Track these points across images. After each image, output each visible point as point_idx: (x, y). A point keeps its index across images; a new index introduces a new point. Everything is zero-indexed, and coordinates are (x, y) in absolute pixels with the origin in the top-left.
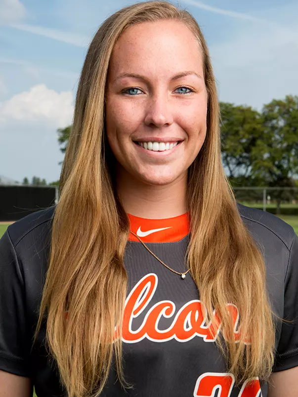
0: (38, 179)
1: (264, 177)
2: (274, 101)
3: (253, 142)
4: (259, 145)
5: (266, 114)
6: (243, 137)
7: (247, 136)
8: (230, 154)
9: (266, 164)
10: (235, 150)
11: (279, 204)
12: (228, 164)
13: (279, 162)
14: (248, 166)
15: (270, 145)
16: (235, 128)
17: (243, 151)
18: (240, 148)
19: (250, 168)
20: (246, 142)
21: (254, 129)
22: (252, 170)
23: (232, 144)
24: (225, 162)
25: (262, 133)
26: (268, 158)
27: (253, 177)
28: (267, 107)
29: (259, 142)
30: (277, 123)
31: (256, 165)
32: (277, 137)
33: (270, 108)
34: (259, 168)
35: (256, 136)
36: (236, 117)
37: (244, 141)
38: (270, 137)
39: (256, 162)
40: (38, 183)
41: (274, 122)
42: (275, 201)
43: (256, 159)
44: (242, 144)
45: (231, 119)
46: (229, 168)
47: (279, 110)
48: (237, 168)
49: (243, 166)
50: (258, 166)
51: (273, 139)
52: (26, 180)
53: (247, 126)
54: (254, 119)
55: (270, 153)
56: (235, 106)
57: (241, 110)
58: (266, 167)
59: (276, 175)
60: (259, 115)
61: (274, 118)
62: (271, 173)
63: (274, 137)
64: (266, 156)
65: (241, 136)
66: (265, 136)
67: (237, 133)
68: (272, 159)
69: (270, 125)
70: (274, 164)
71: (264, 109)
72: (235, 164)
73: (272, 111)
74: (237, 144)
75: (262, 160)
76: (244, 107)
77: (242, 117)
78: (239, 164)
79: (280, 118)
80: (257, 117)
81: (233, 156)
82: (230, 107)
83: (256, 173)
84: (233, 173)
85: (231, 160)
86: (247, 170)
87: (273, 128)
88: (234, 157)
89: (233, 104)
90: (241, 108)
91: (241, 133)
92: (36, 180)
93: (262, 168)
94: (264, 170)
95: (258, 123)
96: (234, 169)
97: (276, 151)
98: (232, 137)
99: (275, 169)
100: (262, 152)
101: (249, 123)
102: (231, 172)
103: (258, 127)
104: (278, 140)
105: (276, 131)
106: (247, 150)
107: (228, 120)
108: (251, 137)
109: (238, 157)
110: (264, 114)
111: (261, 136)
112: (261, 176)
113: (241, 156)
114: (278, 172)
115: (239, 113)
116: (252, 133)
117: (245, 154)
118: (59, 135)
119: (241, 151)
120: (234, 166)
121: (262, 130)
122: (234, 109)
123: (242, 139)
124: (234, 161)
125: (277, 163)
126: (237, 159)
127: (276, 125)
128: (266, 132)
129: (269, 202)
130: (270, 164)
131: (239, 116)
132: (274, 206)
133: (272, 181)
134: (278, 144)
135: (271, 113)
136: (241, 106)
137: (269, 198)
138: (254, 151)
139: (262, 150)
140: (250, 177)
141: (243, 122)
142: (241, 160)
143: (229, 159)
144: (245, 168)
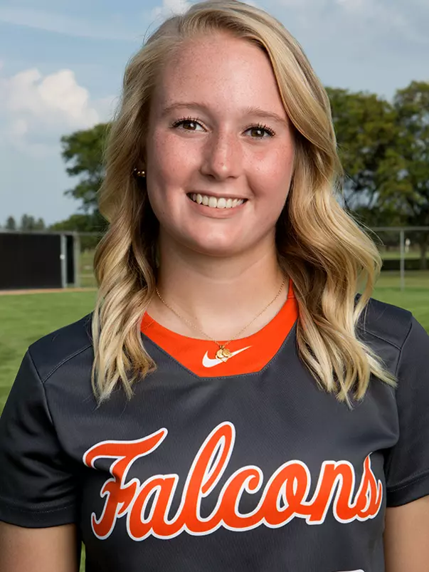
0: (32, 219)
1: (400, 208)
2: (414, 83)
3: (380, 152)
4: (390, 157)
5: (401, 105)
6: (364, 145)
7: (370, 142)
9: (402, 187)
10: (351, 166)
11: (423, 252)
13: (424, 183)
14: (374, 191)
15: (409, 157)
16: (351, 130)
17: (363, 167)
18: (360, 161)
19: (376, 195)
20: (369, 153)
21: (382, 130)
22: (379, 198)
23: (346, 156)
25: (396, 136)
26: (406, 177)
27: (382, 209)
28: (401, 93)
29: (390, 152)
30: (420, 119)
31: (385, 189)
32: (420, 143)
33: (406, 96)
34: (391, 195)
35: (385, 141)
36: (353, 111)
37: (365, 150)
38: (409, 143)
39: (386, 184)
40: (31, 227)
41: (415, 118)
42: (417, 247)
43: (386, 179)
44: (364, 156)
45: (345, 115)
46: (343, 195)
47: (422, 98)
48: (355, 196)
49: (366, 191)
50: (388, 191)
51: (413, 146)
52: (11, 221)
53: (369, 126)
54: (381, 114)
55: (409, 169)
56: (350, 93)
57: (360, 100)
58: (402, 192)
59: (419, 206)
60: (388, 106)
61: (413, 113)
62: (411, 202)
63: (415, 143)
64: (402, 174)
65: (361, 143)
66: (399, 142)
67: (353, 137)
68: (412, 179)
69: (407, 122)
70: (415, 187)
71: (396, 97)
72: (352, 188)
73: (411, 100)
74: (353, 157)
75: (396, 181)
76: (365, 95)
77: (361, 111)
78: (358, 188)
79: (424, 111)
80: (387, 111)
81: (349, 176)
82: (341, 95)
83: (387, 203)
84: (348, 203)
86: (371, 199)
87: (413, 129)
88: (351, 177)
89: (347, 90)
90: (360, 96)
91: (361, 137)
92: (27, 221)
93: (396, 194)
94: (399, 197)
95: (388, 121)
96: (351, 197)
97: (418, 165)
98: (346, 145)
99: (417, 196)
100: (396, 168)
101: (372, 121)
102: (346, 201)
103: (389, 126)
104: (420, 148)
105: (419, 133)
106: (371, 165)
108: (376, 144)
109: (356, 177)
110: (397, 105)
111: (392, 143)
112: (395, 208)
113: (361, 176)
114: (423, 201)
115: (356, 104)
116: (378, 137)
117: (367, 173)
118: (64, 147)
119: (360, 167)
120: (351, 192)
121: (394, 131)
122: (348, 98)
123: (361, 147)
125: (420, 185)
126: (354, 181)
127: (418, 124)
128: (401, 134)
129: (407, 249)
130: (409, 188)
131: (356, 110)
132: (416, 255)
133: (412, 214)
134: (421, 155)
135: (409, 104)
136: (361, 92)
137: (408, 242)
138: (383, 167)
139: (395, 164)
140: (375, 208)
141: (364, 119)
142: (361, 181)
144: (367, 195)
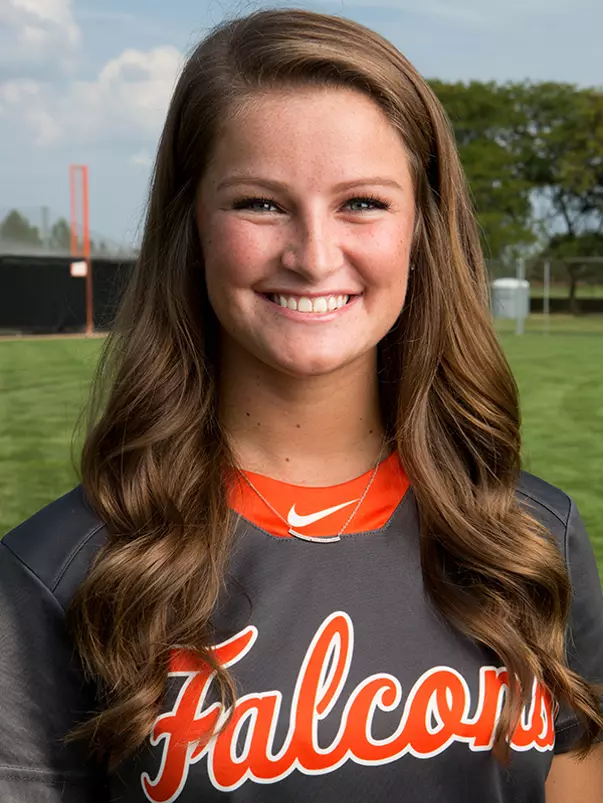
6: (596, 153)
8: (567, 189)
10: (578, 181)
12: (563, 209)
16: (579, 136)
17: (594, 182)
18: (589, 175)
23: (572, 168)
24: (558, 205)
36: (581, 112)
37: (596, 161)
44: (595, 167)
45: (572, 116)
46: (567, 218)
48: (582, 218)
49: (595, 212)
56: (579, 89)
57: (591, 97)
67: (582, 145)
72: (577, 209)
74: (581, 168)
76: (598, 91)
77: (592, 112)
78: (586, 209)
81: (575, 193)
82: (569, 91)
84: (574, 227)
85: (570, 200)
88: (576, 195)
89: (576, 86)
90: (592, 93)
91: (592, 144)
96: (576, 219)
98: (573, 154)
102: (570, 225)
107: (565, 118)
109: (584, 194)
113: (590, 193)
115: (588, 103)
117: (598, 189)
119: (590, 182)
120: (576, 213)
122: (577, 95)
124: (576, 202)
126: (582, 199)
131: (586, 110)
136: (592, 89)
141: (596, 122)
142: (590, 200)
143: (565, 198)
144: (598, 217)
